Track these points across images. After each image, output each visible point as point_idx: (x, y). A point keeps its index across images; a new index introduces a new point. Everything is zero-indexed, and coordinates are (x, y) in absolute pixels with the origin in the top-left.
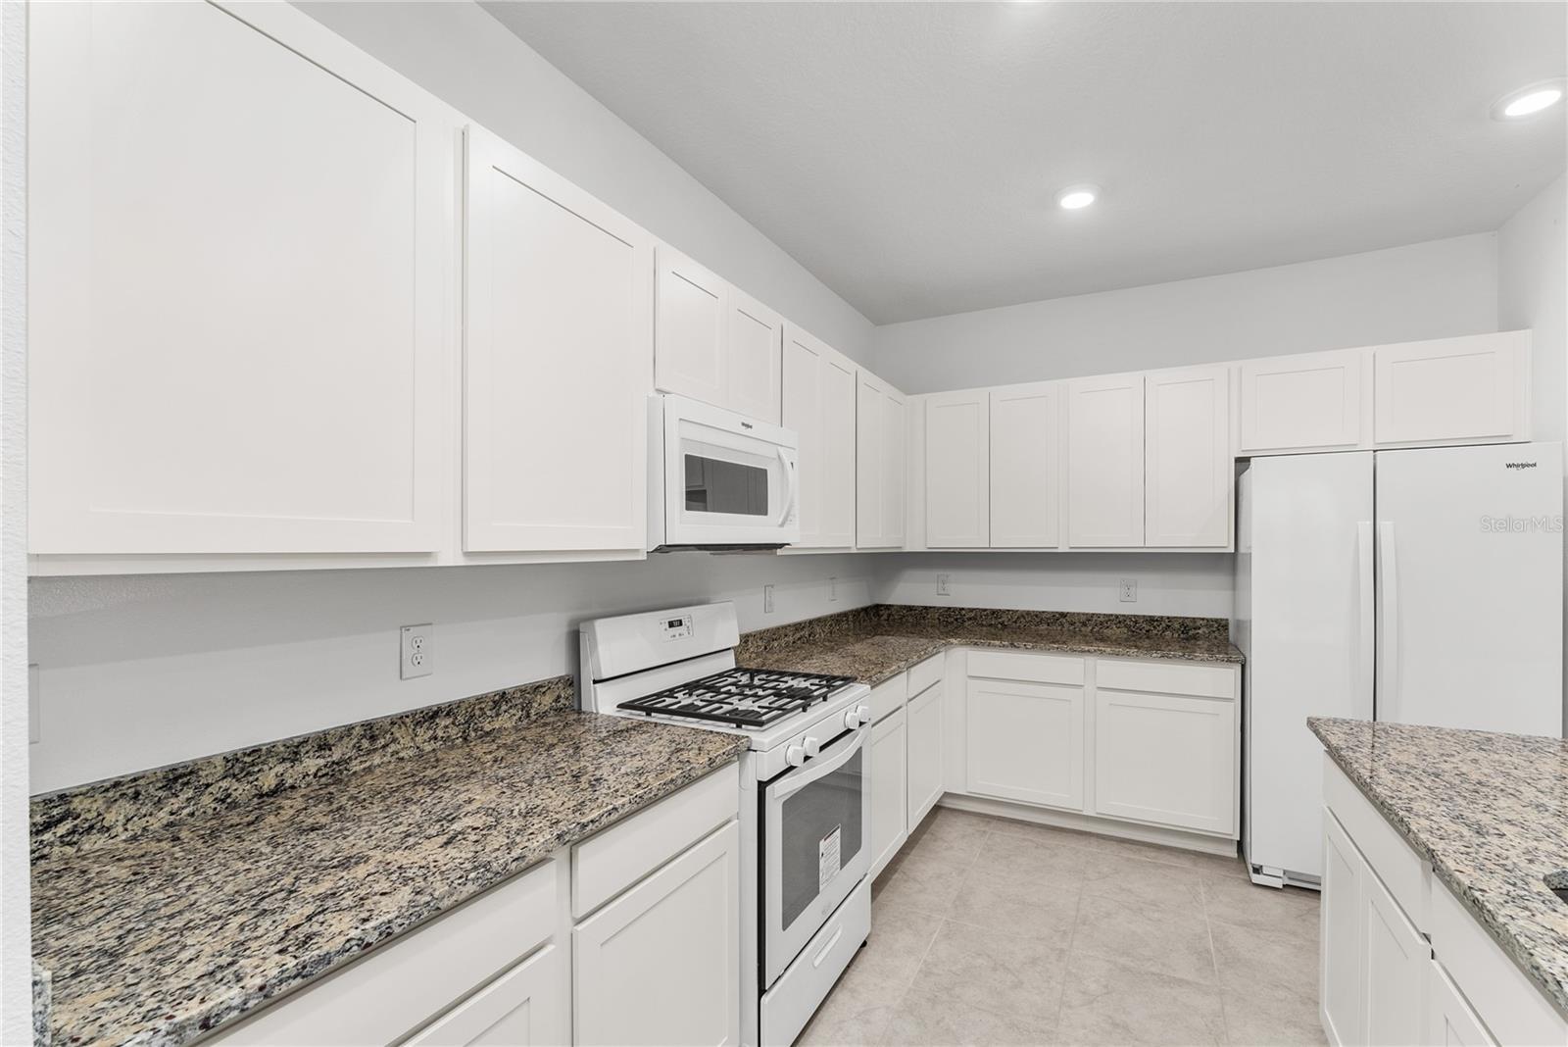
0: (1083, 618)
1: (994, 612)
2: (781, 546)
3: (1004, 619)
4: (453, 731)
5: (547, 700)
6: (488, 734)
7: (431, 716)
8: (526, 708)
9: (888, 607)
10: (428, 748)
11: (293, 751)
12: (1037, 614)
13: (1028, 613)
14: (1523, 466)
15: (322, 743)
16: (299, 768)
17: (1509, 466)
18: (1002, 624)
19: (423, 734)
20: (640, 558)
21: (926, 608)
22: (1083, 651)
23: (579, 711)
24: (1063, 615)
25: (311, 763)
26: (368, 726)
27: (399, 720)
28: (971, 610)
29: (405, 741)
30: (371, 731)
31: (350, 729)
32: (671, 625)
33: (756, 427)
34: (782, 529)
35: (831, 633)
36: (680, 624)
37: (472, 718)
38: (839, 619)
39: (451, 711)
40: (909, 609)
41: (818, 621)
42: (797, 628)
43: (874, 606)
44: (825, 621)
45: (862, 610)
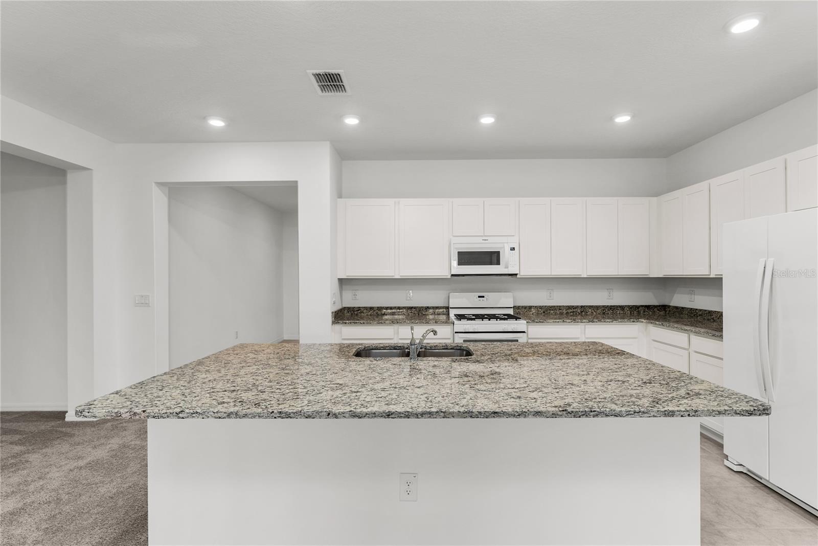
4: (416, 312)
5: (440, 310)
6: (424, 315)
7: (411, 308)
9: (669, 306)
10: (410, 314)
19: (409, 311)
20: (448, 277)
21: (683, 308)
23: (448, 315)
27: (405, 308)
30: (399, 308)
32: (479, 297)
33: (491, 240)
34: (506, 269)
35: (604, 313)
36: (483, 297)
37: (420, 310)
38: (612, 308)
39: (415, 308)
40: (677, 308)
41: (590, 307)
42: (569, 307)
43: (659, 306)
44: (597, 307)
45: (642, 306)
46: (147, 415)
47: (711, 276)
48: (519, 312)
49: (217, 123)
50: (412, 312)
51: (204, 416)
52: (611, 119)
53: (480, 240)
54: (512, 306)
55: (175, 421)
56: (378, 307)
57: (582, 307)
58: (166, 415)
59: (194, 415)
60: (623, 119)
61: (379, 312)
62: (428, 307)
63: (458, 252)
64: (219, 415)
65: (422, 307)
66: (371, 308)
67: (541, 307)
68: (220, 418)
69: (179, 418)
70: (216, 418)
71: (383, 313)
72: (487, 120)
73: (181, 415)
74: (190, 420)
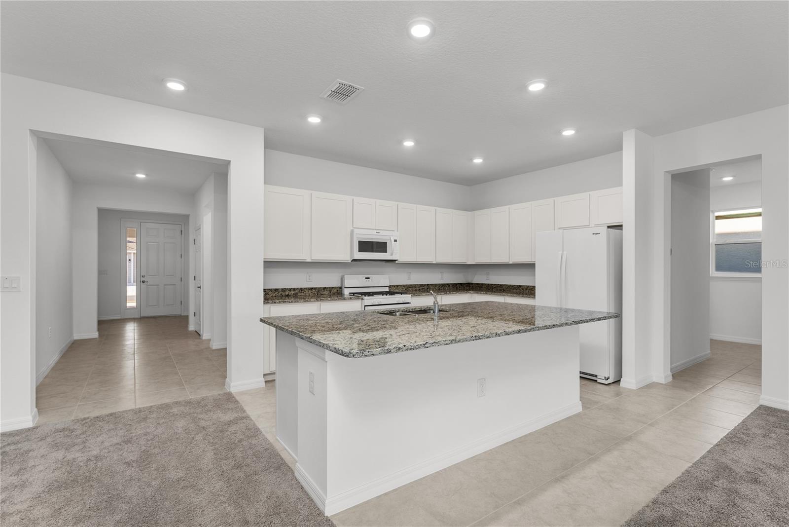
0: (526, 287)
1: (501, 285)
2: (396, 260)
3: (504, 288)
4: (315, 292)
5: (335, 290)
6: (322, 294)
7: (312, 289)
8: (330, 291)
9: (472, 284)
10: (311, 294)
11: (290, 290)
12: (513, 286)
13: (511, 285)
14: (597, 234)
15: (294, 289)
16: (291, 293)
17: (593, 234)
18: (503, 289)
19: (310, 292)
20: (349, 262)
21: (482, 284)
22: (503, 295)
23: (341, 294)
24: (520, 286)
25: (293, 292)
26: (301, 288)
27: (306, 288)
28: (495, 285)
29: (307, 292)
30: (301, 289)
31: (298, 288)
32: (366, 278)
33: (382, 233)
34: (391, 256)
35: (439, 289)
36: (369, 278)
37: (319, 291)
38: (444, 285)
39: (315, 289)
40: (478, 284)
41: (432, 285)
42: (421, 285)
43: (466, 283)
44: (436, 285)
45: (459, 284)
46: (407, 348)
47: (510, 263)
48: (393, 290)
49: (176, 86)
50: (312, 293)
51: (439, 344)
52: (471, 160)
53: (374, 232)
54: (388, 285)
55: (423, 350)
56: (283, 289)
57: (428, 285)
58: (418, 347)
59: (433, 344)
60: (478, 161)
61: (283, 294)
62: (325, 288)
63: (359, 241)
64: (447, 342)
65: (321, 288)
66: (276, 290)
67: (404, 286)
68: (447, 344)
69: (425, 347)
70: (445, 344)
71: (287, 294)
72: (409, 144)
73: (426, 346)
74: (431, 348)
